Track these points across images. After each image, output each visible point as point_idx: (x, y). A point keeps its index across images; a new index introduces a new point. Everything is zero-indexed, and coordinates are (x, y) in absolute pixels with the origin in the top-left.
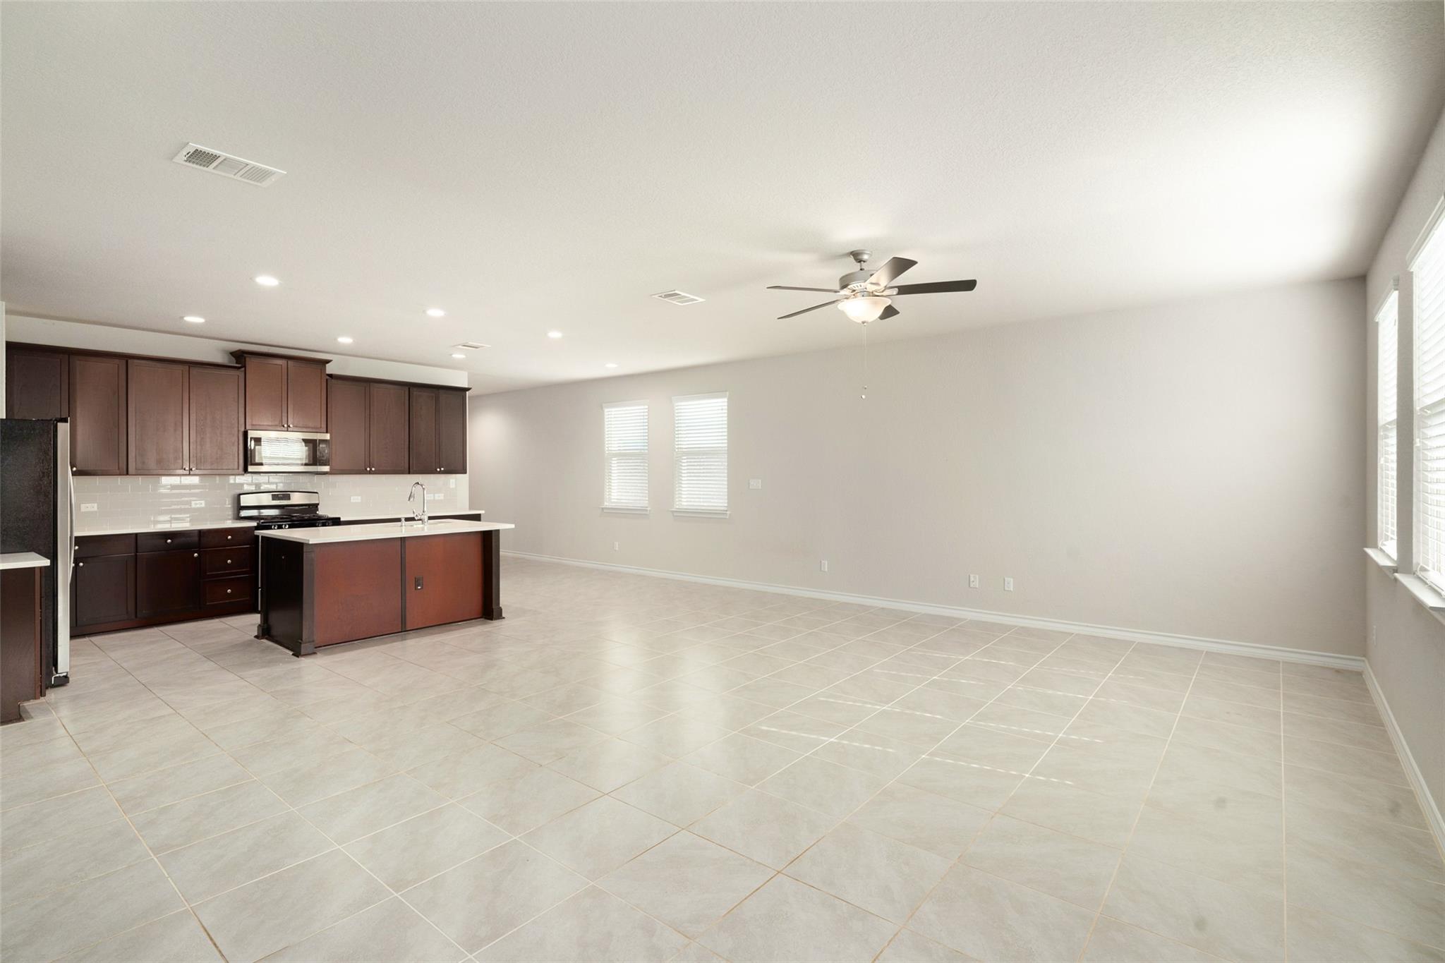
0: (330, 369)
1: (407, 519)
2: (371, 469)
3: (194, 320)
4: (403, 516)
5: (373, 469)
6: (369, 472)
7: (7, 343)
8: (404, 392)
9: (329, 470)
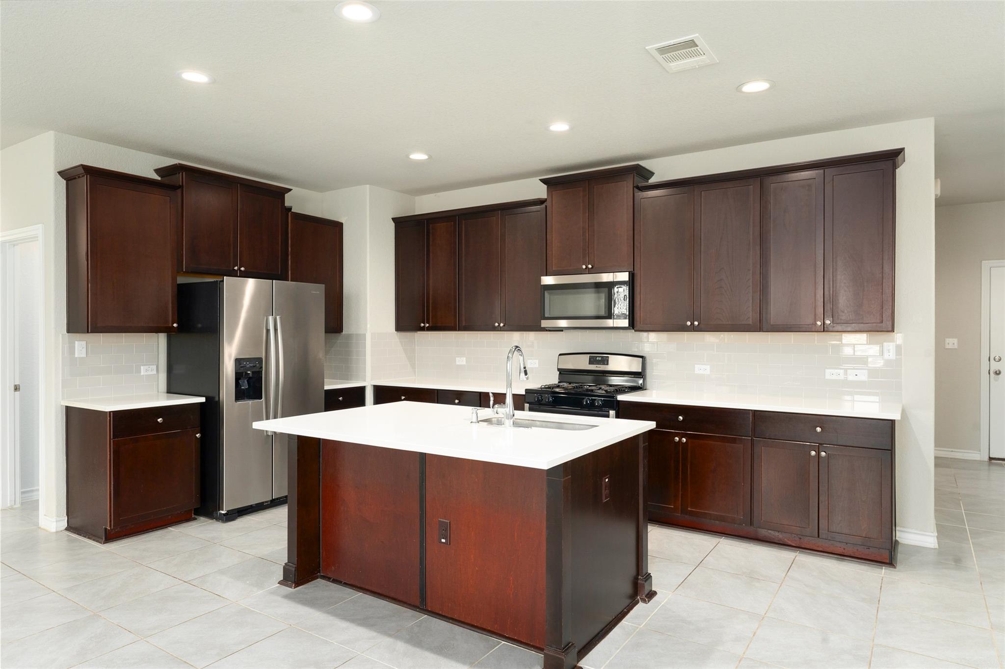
2: (693, 324)
5: (696, 323)
6: (693, 329)
7: (393, 219)
8: (753, 188)
9: (627, 325)
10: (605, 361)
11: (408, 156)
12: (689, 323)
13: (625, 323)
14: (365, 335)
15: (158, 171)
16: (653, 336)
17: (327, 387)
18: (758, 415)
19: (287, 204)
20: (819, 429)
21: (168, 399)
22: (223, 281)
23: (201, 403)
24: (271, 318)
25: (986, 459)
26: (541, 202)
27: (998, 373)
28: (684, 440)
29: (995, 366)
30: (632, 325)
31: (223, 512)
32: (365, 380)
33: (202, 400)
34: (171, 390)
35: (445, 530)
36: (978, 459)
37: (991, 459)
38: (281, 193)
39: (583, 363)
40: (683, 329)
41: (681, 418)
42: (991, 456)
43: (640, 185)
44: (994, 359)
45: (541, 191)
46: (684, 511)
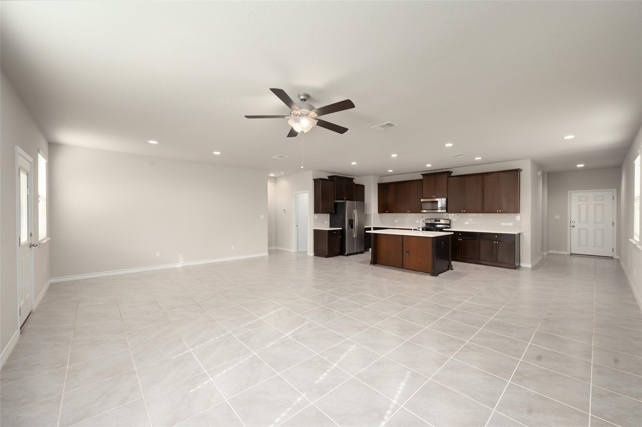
0: (452, 174)
1: (415, 230)
2: (464, 211)
3: (390, 171)
4: (413, 228)
5: (465, 211)
6: (464, 212)
7: (378, 184)
8: (480, 177)
9: (446, 212)
10: (439, 221)
11: (388, 171)
12: (463, 211)
13: (445, 211)
14: (371, 214)
15: (328, 177)
16: (453, 214)
17: (365, 227)
18: (480, 233)
19: (354, 182)
20: (496, 236)
21: (330, 228)
22: (346, 202)
23: (341, 230)
24: (355, 210)
25: (570, 254)
26: (421, 180)
27: (574, 226)
28: (461, 240)
29: (572, 224)
30: (447, 212)
31: (346, 254)
32: (371, 226)
33: (341, 229)
34: (331, 226)
35: (408, 252)
36: (567, 254)
37: (571, 254)
38: (352, 179)
39: (433, 222)
40: (461, 212)
41: (460, 234)
42: (571, 253)
43: (449, 176)
44: (572, 222)
45: (421, 177)
46: (461, 257)
